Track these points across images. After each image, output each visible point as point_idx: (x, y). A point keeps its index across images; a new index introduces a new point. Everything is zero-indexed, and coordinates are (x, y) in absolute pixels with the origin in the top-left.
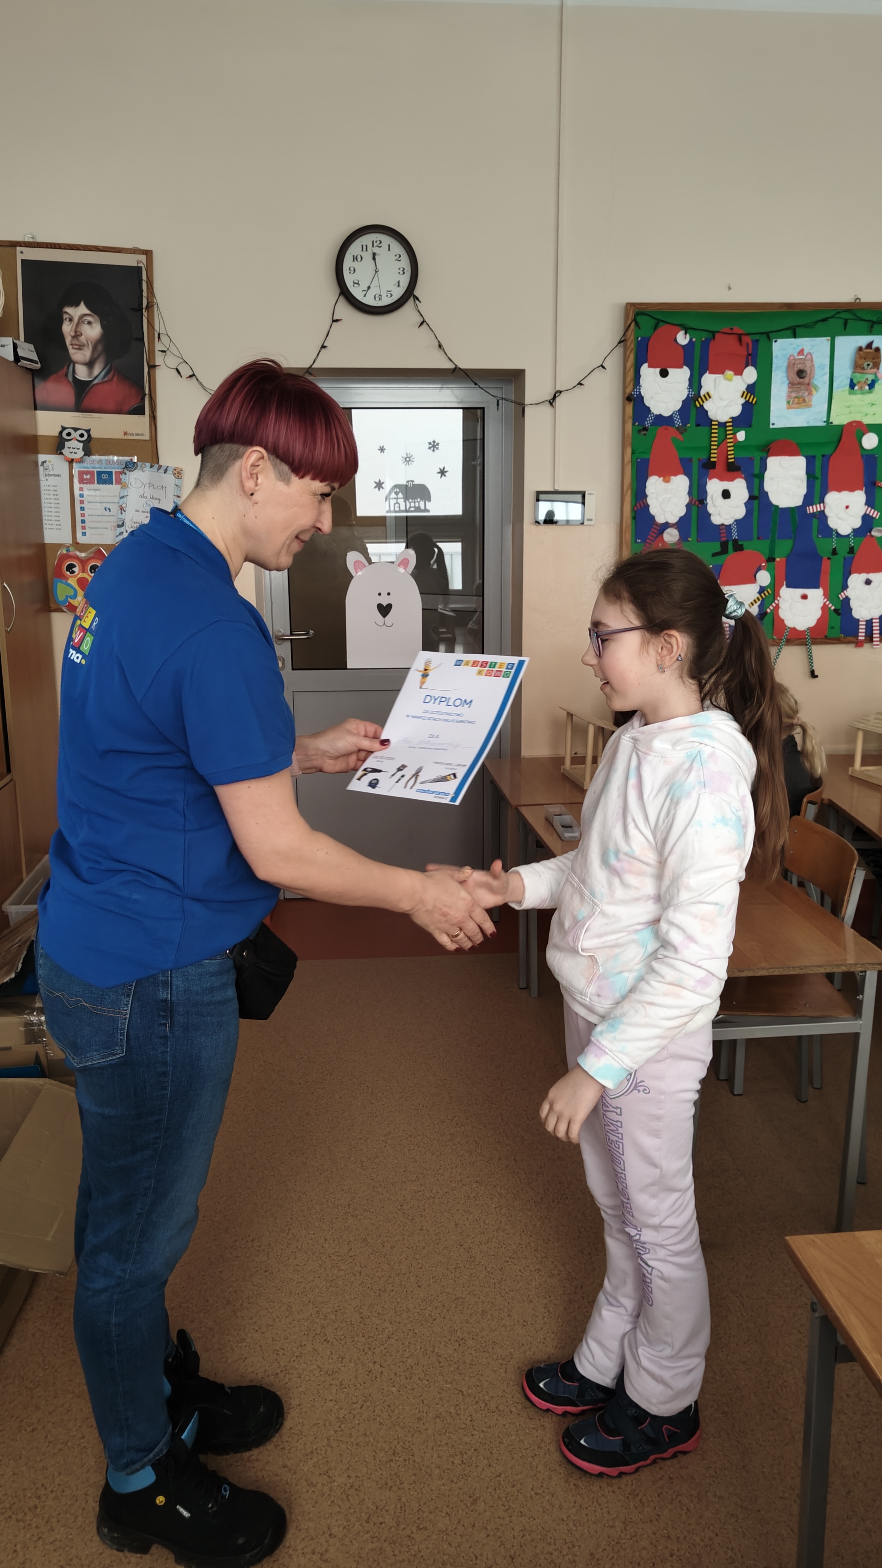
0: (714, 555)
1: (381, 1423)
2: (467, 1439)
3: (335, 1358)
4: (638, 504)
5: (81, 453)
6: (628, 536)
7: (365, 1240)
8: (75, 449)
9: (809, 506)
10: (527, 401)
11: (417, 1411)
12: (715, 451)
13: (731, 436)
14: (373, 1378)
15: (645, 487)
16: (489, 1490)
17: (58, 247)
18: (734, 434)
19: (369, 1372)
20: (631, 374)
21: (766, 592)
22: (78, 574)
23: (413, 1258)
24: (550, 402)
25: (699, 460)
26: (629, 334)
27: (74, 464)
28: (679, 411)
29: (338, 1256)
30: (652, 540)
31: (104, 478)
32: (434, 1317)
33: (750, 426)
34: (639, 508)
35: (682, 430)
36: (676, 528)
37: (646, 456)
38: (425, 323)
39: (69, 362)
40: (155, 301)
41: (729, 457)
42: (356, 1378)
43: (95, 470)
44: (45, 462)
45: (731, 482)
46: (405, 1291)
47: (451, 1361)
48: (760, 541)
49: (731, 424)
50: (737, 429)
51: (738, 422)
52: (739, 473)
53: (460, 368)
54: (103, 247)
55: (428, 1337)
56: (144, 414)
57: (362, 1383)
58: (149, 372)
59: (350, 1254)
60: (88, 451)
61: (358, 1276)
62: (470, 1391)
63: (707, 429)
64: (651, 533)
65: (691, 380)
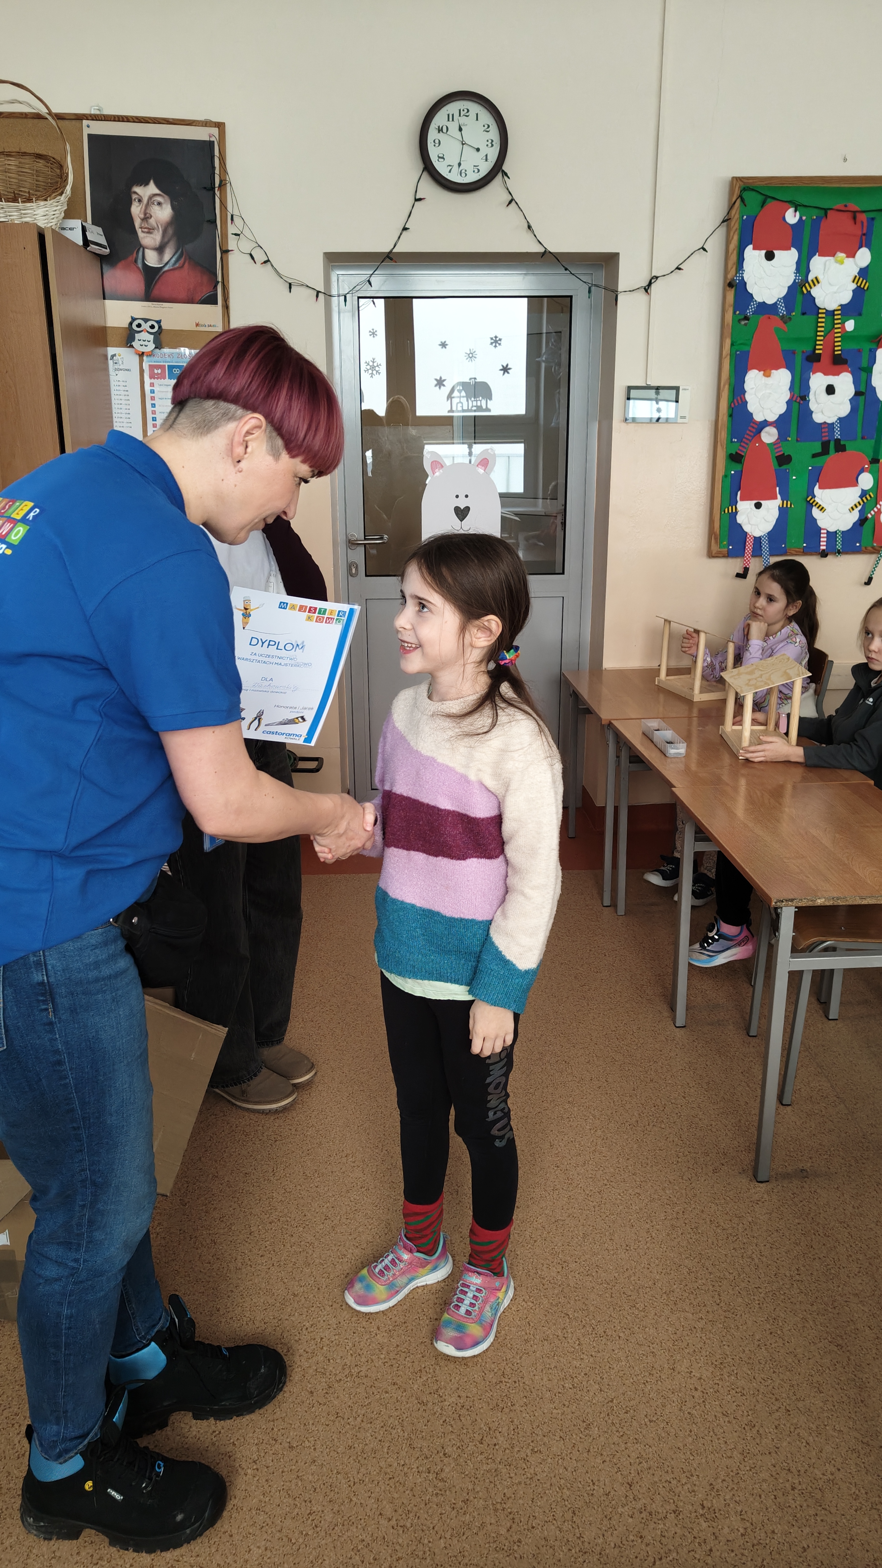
0: (815, 456)
4: (735, 401)
5: (152, 346)
6: (724, 435)
8: (145, 340)
10: (620, 289)
12: (821, 343)
13: (839, 326)
15: (744, 382)
17: (125, 120)
18: (843, 324)
20: (734, 257)
21: (868, 496)
24: (645, 289)
25: (803, 352)
26: (733, 212)
27: (145, 358)
28: (784, 298)
30: (748, 439)
33: (860, 314)
34: (737, 404)
35: (785, 320)
36: (775, 427)
37: (746, 348)
38: (513, 201)
39: (139, 247)
40: (228, 179)
41: (836, 348)
43: (167, 364)
44: (115, 355)
45: (836, 377)
48: (864, 441)
49: (839, 312)
50: (845, 318)
51: (848, 310)
52: (846, 366)
53: (550, 252)
54: (173, 119)
56: (216, 303)
58: (221, 258)
60: (159, 345)
63: (813, 317)
64: (748, 432)
65: (798, 263)
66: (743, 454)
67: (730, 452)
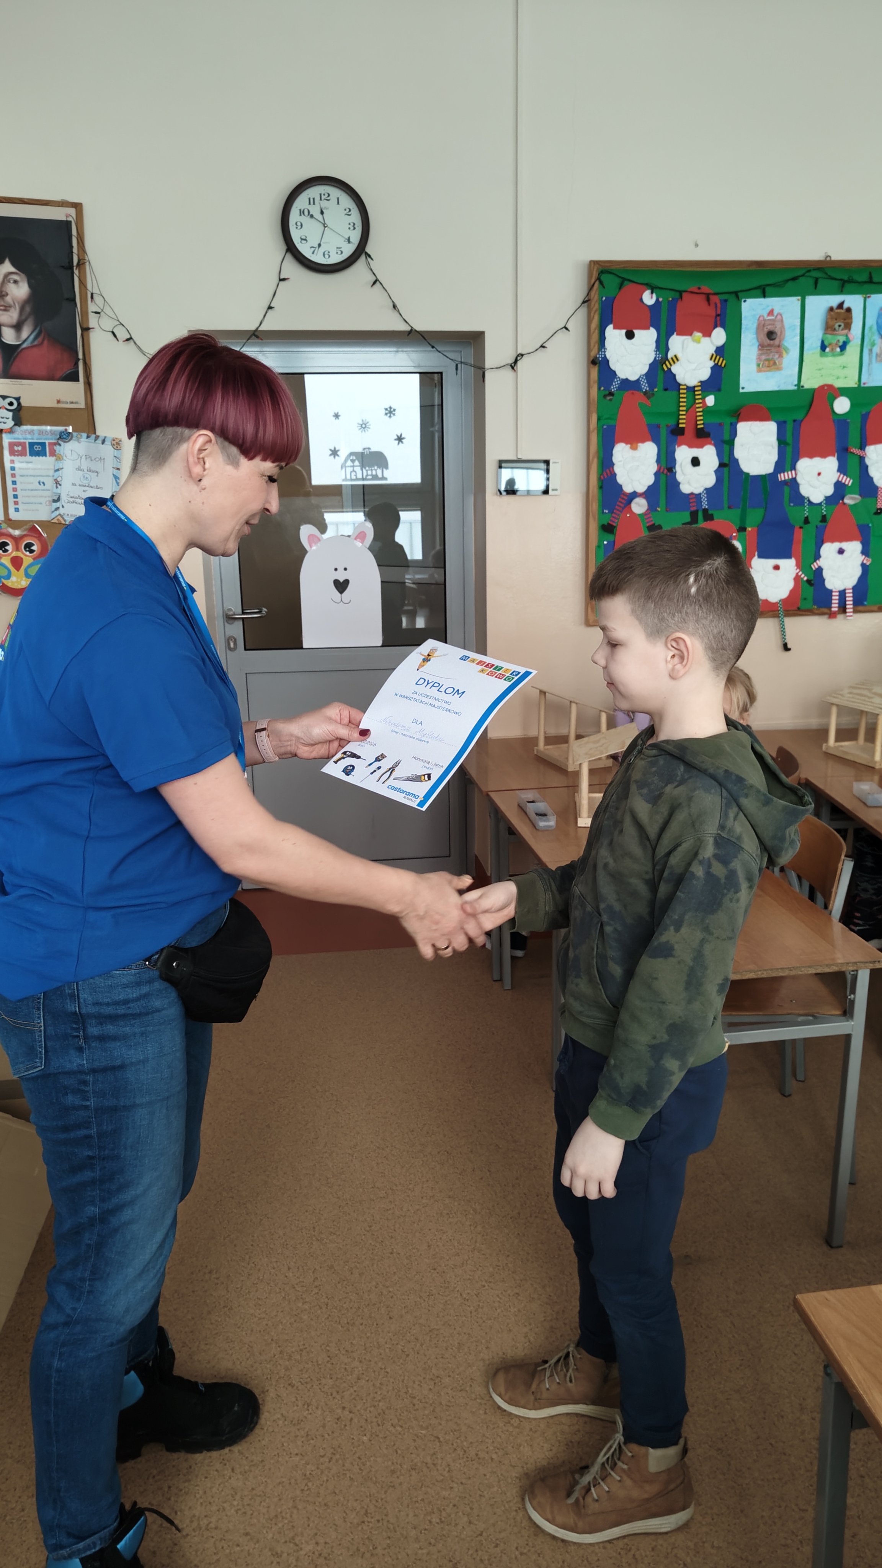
1: (351, 1479)
2: (445, 1493)
3: (300, 1404)
4: (605, 474)
5: (10, 423)
6: (595, 506)
7: (331, 1267)
9: (780, 473)
10: (487, 365)
11: (390, 1463)
12: (684, 417)
13: (700, 401)
14: (343, 1426)
15: (612, 455)
16: (471, 1552)
18: (703, 399)
19: (338, 1419)
20: (595, 336)
22: (12, 553)
23: (384, 1286)
24: (511, 366)
25: (667, 426)
26: (593, 293)
27: (4, 435)
28: (647, 374)
29: (303, 1286)
30: (618, 510)
31: (37, 450)
32: (407, 1353)
33: (719, 390)
34: (606, 476)
35: (648, 395)
36: (644, 498)
37: (612, 423)
38: (378, 282)
40: (86, 258)
41: (699, 422)
42: (324, 1426)
43: (27, 441)
45: (700, 450)
46: (375, 1324)
47: (426, 1403)
48: (730, 510)
49: (700, 388)
50: (705, 393)
51: (708, 386)
52: (709, 439)
53: (416, 331)
54: (26, 199)
55: (400, 1376)
56: (78, 380)
57: (330, 1433)
58: (82, 335)
59: (315, 1284)
60: (18, 421)
61: (324, 1309)
62: (447, 1437)
63: (674, 393)
64: (618, 503)
65: (658, 342)
66: (614, 524)
67: (601, 524)
